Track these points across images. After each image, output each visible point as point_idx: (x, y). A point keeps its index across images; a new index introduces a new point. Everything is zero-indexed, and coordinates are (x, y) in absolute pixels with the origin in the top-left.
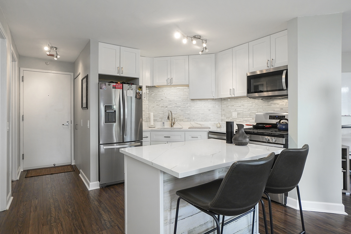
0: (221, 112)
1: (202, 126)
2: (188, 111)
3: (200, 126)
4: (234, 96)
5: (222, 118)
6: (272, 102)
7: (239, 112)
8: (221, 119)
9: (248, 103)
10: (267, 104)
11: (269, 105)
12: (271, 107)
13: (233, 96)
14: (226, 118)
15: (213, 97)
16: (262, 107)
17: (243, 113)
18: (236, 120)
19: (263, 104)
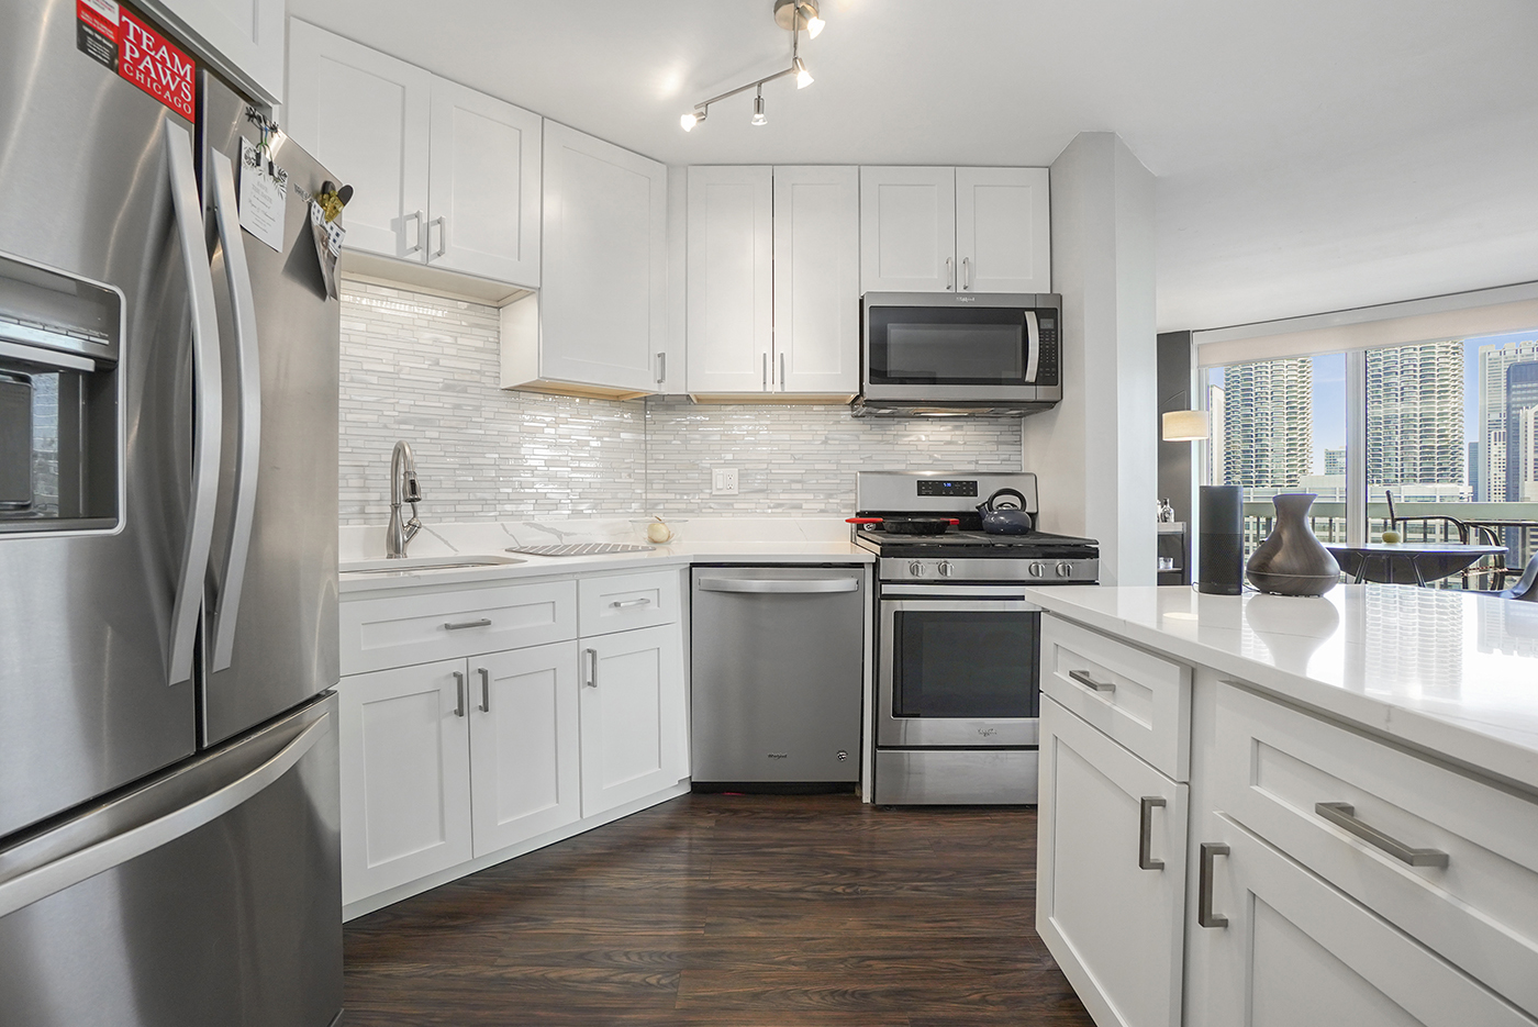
0: (646, 464)
1: (566, 541)
2: (482, 454)
3: (550, 540)
4: (783, 387)
5: (649, 496)
6: (896, 428)
7: (747, 466)
8: (646, 499)
9: (794, 427)
10: (880, 438)
11: (888, 443)
12: (896, 447)
13: (774, 388)
14: (672, 496)
15: (659, 382)
16: (856, 448)
17: (767, 474)
18: (732, 504)
19: (862, 437)
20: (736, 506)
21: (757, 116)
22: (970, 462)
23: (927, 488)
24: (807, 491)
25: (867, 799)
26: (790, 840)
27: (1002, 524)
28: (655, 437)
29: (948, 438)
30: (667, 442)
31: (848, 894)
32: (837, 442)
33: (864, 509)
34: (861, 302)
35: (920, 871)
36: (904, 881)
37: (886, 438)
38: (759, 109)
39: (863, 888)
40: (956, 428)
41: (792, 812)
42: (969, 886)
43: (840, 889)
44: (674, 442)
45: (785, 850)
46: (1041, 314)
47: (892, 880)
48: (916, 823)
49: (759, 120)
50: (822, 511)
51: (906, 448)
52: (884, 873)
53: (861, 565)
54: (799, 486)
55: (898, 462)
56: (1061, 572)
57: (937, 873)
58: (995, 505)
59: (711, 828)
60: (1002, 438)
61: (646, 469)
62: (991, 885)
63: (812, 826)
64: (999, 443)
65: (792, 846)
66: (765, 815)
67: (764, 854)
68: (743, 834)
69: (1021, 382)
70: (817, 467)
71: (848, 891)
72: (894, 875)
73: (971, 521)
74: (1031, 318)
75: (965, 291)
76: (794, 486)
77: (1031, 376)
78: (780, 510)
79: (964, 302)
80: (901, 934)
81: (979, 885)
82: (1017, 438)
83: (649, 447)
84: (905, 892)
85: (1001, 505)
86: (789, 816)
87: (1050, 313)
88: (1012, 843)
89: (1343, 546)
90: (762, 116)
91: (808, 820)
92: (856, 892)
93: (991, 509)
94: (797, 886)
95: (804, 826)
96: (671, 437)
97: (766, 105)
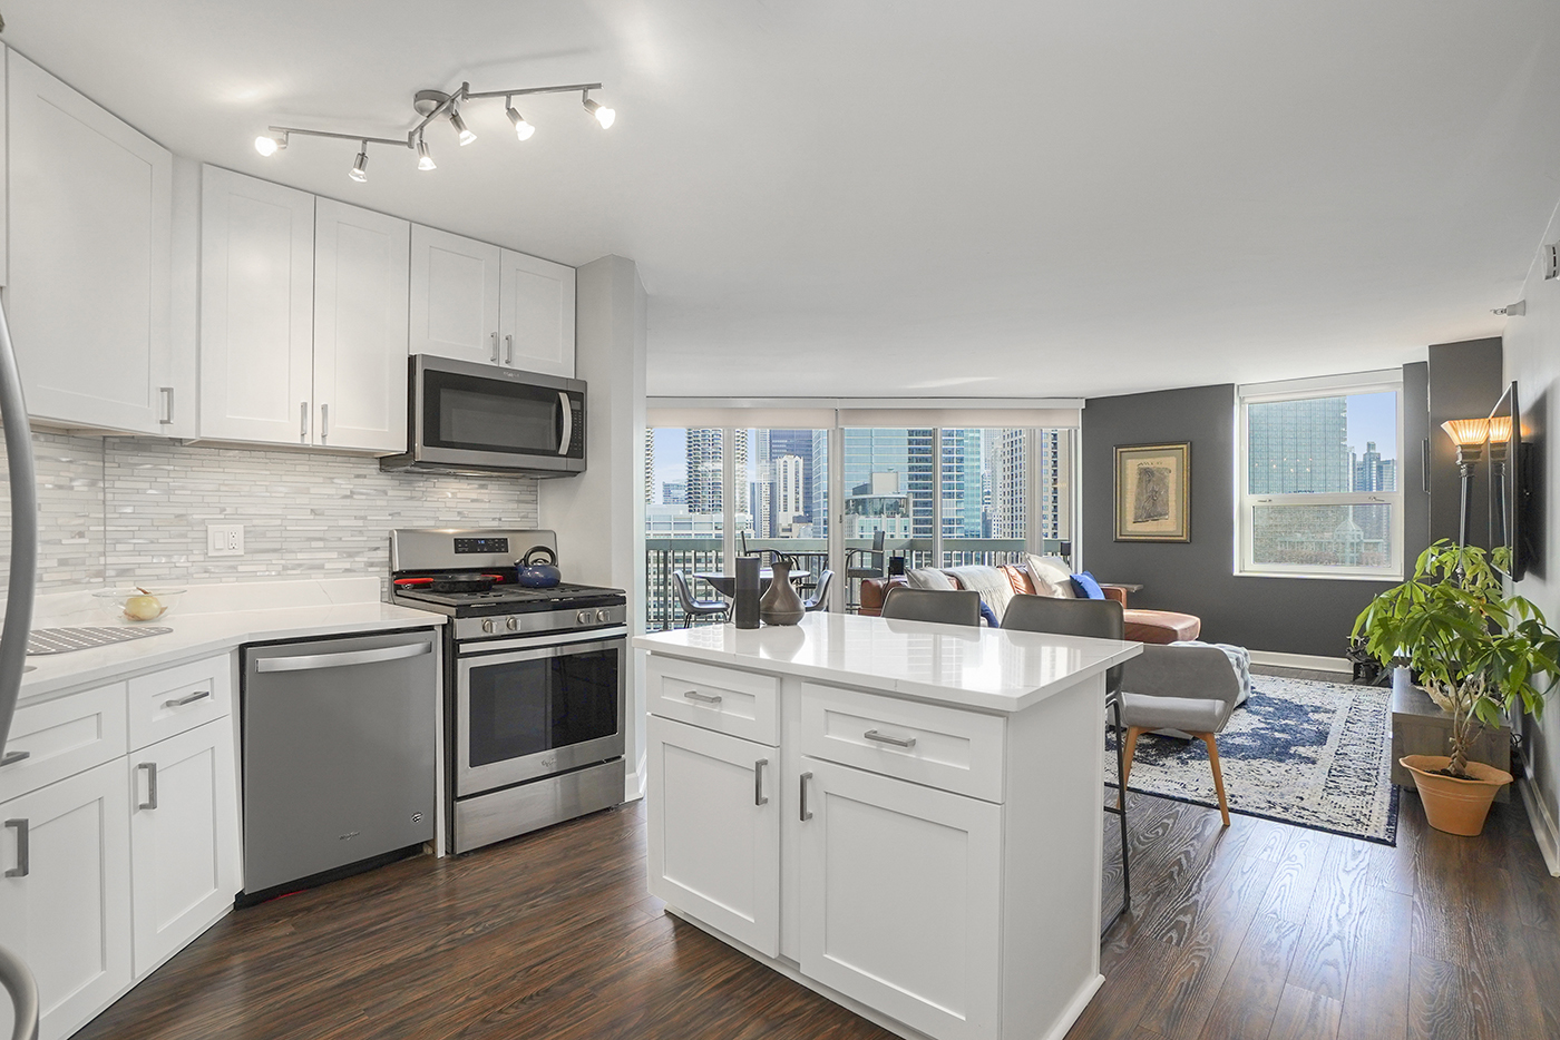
0: (105, 519)
4: (302, 440)
6: (422, 485)
7: (255, 522)
8: (105, 564)
10: (409, 494)
11: (417, 499)
12: (425, 504)
13: (314, 442)
14: (148, 560)
15: (162, 422)
16: (384, 503)
17: (281, 531)
18: (235, 568)
19: (390, 493)
20: (240, 568)
21: (357, 171)
22: (494, 519)
23: (464, 545)
24: (330, 549)
25: (441, 853)
26: (391, 912)
27: (538, 578)
28: (118, 484)
29: (474, 496)
30: (138, 491)
31: (481, 931)
32: (364, 497)
33: (402, 568)
34: (412, 360)
35: (527, 893)
36: (520, 904)
37: (415, 494)
38: (361, 165)
39: (490, 923)
40: (482, 487)
41: (371, 889)
42: (571, 889)
43: (470, 931)
44: (150, 492)
45: (392, 922)
46: (573, 396)
47: (509, 907)
48: (497, 859)
49: (358, 176)
50: (347, 570)
51: (437, 505)
52: (499, 905)
53: (430, 628)
54: (321, 544)
55: (427, 518)
56: (602, 619)
57: (542, 889)
58: (530, 560)
59: (293, 934)
60: (522, 497)
61: (105, 526)
62: (586, 883)
63: (403, 893)
64: (519, 502)
65: (396, 916)
66: (346, 900)
67: (373, 933)
68: (335, 926)
69: (555, 454)
70: (342, 523)
71: (477, 929)
72: (509, 903)
73: (510, 576)
74: (564, 398)
75: (507, 366)
76: (314, 544)
77: (563, 450)
78: (298, 572)
79: (510, 378)
80: (545, 940)
81: (578, 885)
82: (534, 498)
83: (109, 496)
84: (526, 913)
85: (536, 561)
86: (373, 892)
87: (578, 397)
88: (582, 849)
89: (721, 575)
90: (362, 173)
91: (396, 889)
92: (485, 928)
93: (527, 565)
94: (429, 945)
95: (395, 896)
96: (148, 485)
97: (369, 163)
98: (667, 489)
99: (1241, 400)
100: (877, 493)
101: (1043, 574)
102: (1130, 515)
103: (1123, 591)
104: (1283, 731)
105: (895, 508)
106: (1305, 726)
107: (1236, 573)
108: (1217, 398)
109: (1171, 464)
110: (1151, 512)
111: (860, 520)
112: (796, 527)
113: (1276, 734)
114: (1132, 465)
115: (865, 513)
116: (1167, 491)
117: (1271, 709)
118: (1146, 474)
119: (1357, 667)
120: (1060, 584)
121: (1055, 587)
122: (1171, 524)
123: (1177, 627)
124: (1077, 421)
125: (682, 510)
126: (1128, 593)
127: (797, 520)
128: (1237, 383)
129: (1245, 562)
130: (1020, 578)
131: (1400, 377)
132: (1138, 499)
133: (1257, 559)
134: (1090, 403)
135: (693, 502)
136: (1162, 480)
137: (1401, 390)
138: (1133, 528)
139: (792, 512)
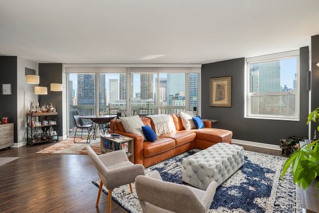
98: (137, 94)
99: (247, 63)
100: (180, 95)
101: (184, 117)
102: (214, 99)
103: (210, 122)
104: (253, 185)
105: (184, 98)
106: (263, 182)
107: (245, 117)
108: (240, 62)
109: (225, 83)
110: (220, 98)
111: (176, 101)
112: (163, 103)
113: (250, 187)
114: (215, 84)
115: (178, 99)
116: (225, 91)
117: (251, 170)
118: (219, 86)
119: (283, 150)
120: (189, 120)
121: (187, 121)
122: (225, 102)
123: (222, 136)
124: (199, 71)
125: (139, 99)
126: (212, 123)
127: (164, 101)
128: (246, 57)
129: (248, 114)
130: (177, 118)
131: (298, 53)
132: (216, 94)
133: (252, 113)
134: (203, 65)
135: (141, 97)
136: (224, 87)
137: (298, 57)
138: (215, 102)
139: (163, 99)
